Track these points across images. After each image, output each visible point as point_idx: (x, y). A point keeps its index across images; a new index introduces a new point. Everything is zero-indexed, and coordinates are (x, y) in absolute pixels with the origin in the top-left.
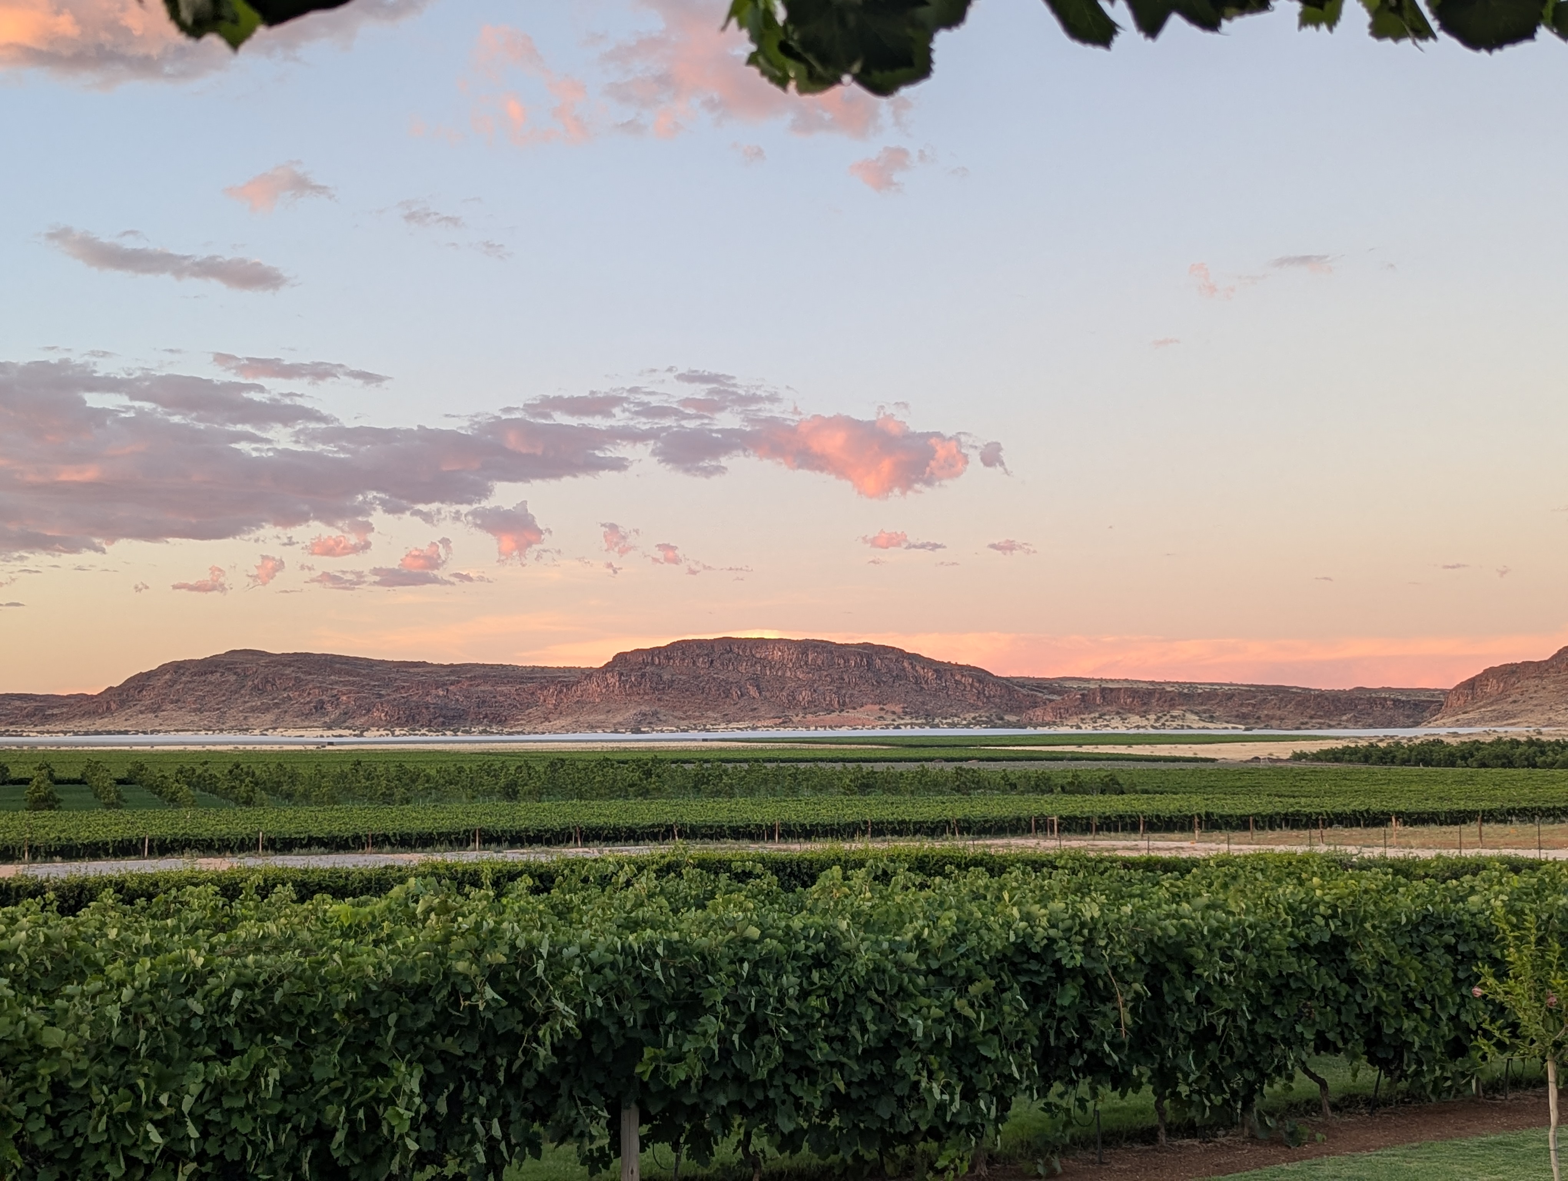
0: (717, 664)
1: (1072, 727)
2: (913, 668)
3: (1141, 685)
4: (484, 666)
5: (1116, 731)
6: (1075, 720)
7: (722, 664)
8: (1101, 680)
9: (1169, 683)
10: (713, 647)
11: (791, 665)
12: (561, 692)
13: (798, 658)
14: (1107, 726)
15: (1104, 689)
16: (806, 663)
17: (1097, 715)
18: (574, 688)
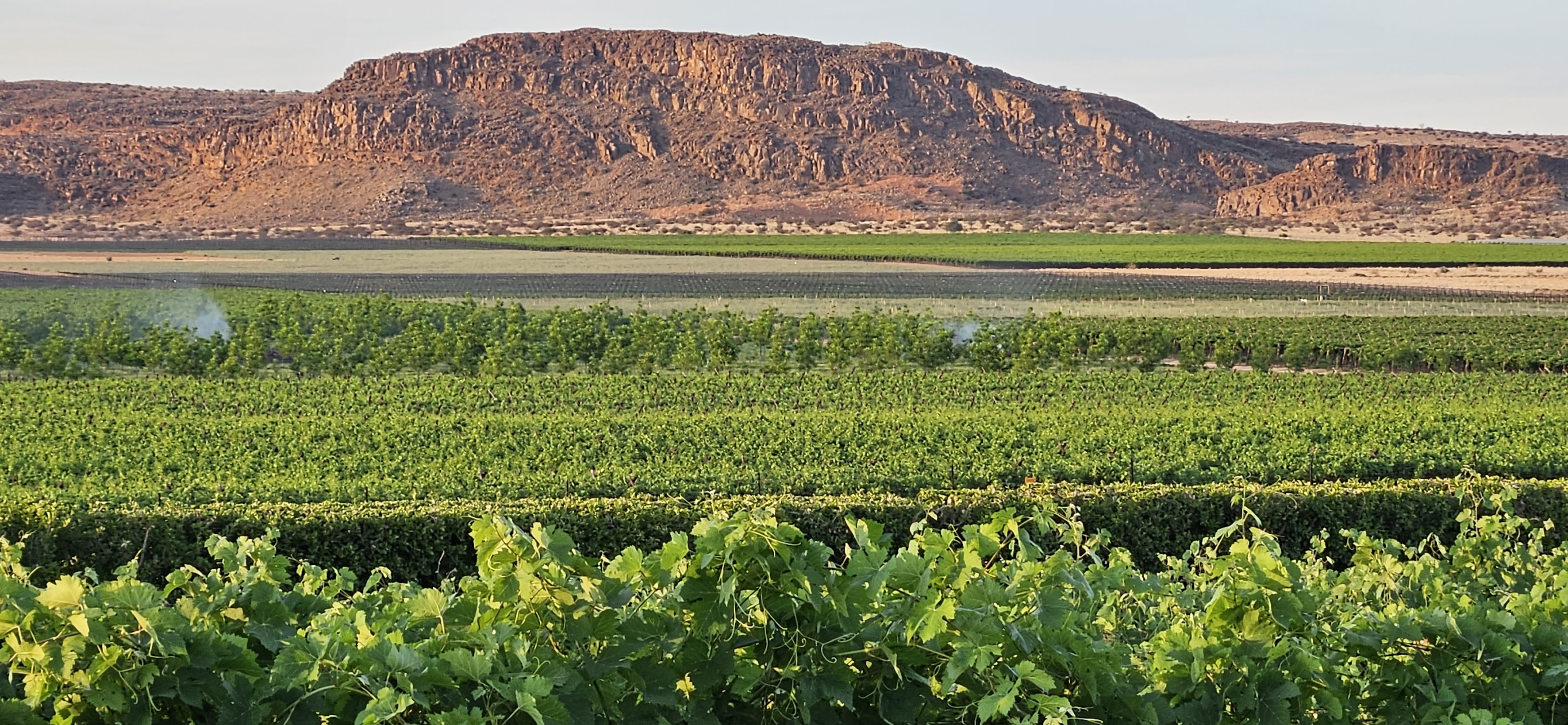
0: (566, 86)
1: (1318, 228)
2: (989, 97)
3: (1461, 141)
4: (73, 87)
5: (1408, 237)
6: (1323, 213)
7: (578, 85)
8: (1377, 130)
9: (1518, 137)
10: (558, 48)
11: (725, 89)
12: (235, 143)
13: (739, 75)
14: (1389, 227)
15: (1386, 149)
16: (758, 86)
17: (1370, 204)
18: (264, 135)
